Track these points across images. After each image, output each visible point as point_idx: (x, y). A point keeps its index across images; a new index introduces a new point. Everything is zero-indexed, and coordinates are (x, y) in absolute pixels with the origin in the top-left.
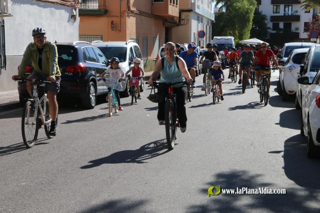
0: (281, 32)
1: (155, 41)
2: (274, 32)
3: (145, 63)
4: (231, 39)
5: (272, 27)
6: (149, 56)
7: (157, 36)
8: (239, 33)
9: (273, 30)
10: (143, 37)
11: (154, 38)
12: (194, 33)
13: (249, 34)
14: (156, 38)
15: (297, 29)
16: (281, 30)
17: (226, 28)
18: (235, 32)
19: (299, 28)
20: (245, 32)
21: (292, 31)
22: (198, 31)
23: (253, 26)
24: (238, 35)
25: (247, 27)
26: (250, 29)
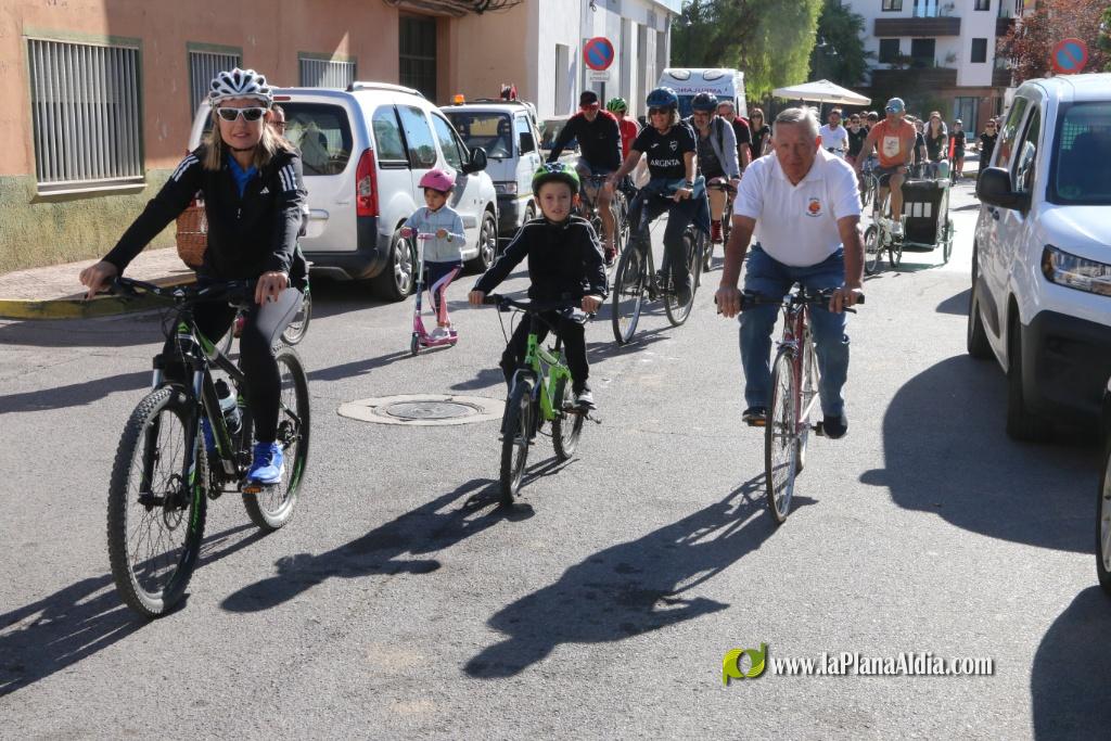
0: (906, 67)
2: (885, 66)
5: (877, 52)
8: (773, 63)
9: (881, 62)
10: (190, 45)
11: (303, 55)
12: (562, 49)
13: (806, 65)
15: (951, 59)
16: (904, 59)
17: (731, 47)
18: (761, 59)
19: (957, 56)
20: (793, 61)
21: (936, 66)
23: (819, 41)
24: (769, 69)
25: (800, 44)
26: (811, 49)
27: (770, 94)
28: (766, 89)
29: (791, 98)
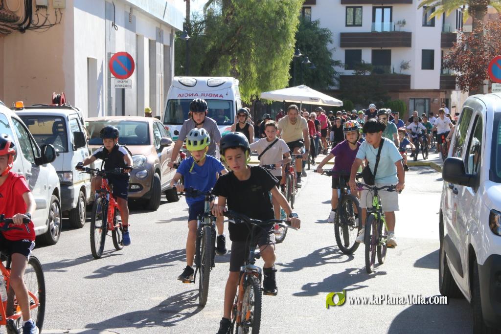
0: (368, 73)
2: (350, 72)
4: (229, 86)
5: (343, 61)
8: (259, 71)
9: (346, 69)
12: (91, 62)
13: (287, 73)
15: (404, 66)
16: (365, 67)
17: (223, 57)
18: (249, 67)
19: (410, 64)
20: (276, 69)
21: (392, 72)
23: (297, 53)
24: (255, 75)
25: (282, 55)
26: (290, 60)
27: (257, 97)
28: (254, 92)
29: (275, 100)
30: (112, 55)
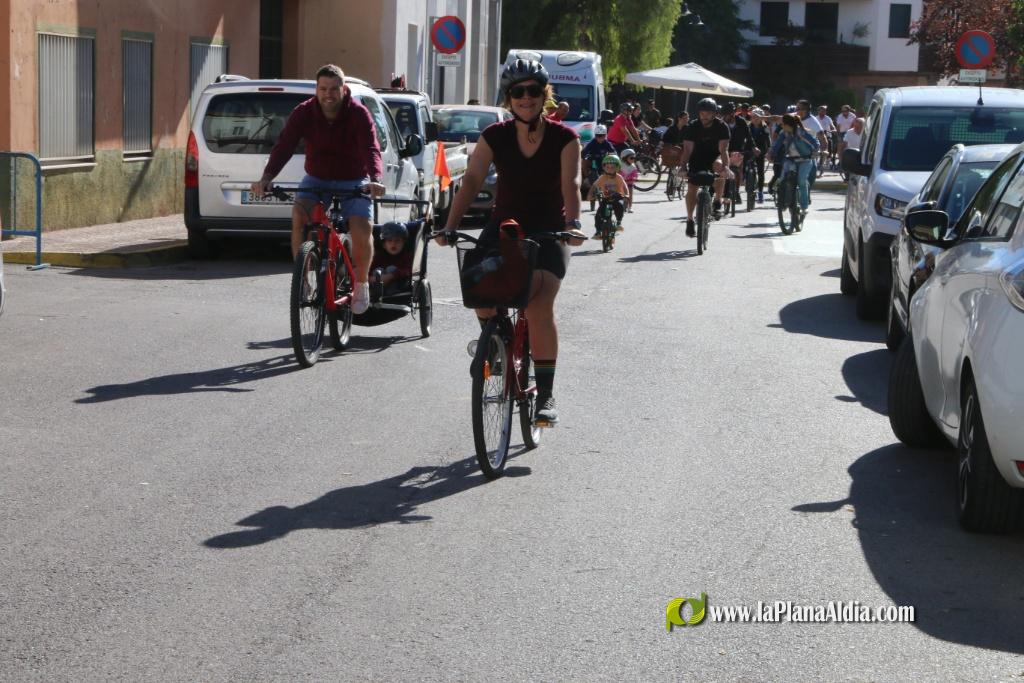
0: (797, 43)
1: (203, 60)
2: (768, 41)
3: (140, 168)
4: (589, 63)
5: (757, 22)
6: (162, 133)
7: (213, 32)
8: (623, 39)
9: (762, 34)
10: (124, 33)
11: (193, 39)
12: (412, 29)
13: (669, 43)
14: (209, 41)
15: (860, 31)
16: (795, 31)
17: (568, 16)
18: (608, 34)
19: (870, 28)
20: (652, 36)
21: (839, 41)
22: (432, 19)
23: (683, 10)
24: (618, 45)
25: (661, 15)
26: (673, 23)
27: (619, 79)
28: (614, 72)
29: (648, 85)
30: (435, 20)
